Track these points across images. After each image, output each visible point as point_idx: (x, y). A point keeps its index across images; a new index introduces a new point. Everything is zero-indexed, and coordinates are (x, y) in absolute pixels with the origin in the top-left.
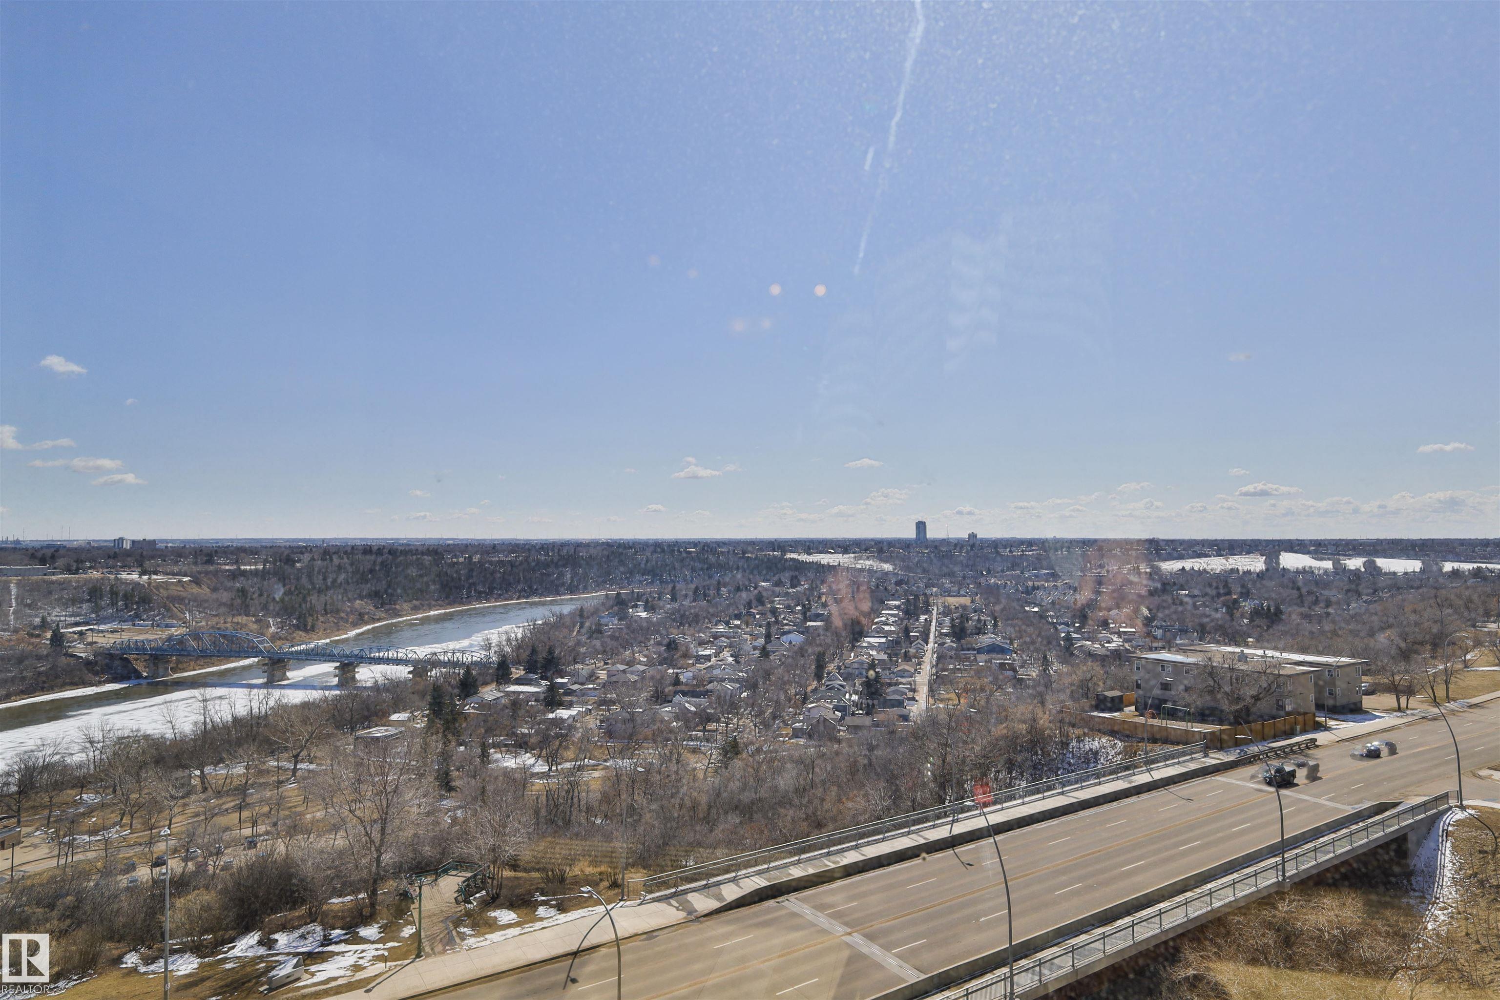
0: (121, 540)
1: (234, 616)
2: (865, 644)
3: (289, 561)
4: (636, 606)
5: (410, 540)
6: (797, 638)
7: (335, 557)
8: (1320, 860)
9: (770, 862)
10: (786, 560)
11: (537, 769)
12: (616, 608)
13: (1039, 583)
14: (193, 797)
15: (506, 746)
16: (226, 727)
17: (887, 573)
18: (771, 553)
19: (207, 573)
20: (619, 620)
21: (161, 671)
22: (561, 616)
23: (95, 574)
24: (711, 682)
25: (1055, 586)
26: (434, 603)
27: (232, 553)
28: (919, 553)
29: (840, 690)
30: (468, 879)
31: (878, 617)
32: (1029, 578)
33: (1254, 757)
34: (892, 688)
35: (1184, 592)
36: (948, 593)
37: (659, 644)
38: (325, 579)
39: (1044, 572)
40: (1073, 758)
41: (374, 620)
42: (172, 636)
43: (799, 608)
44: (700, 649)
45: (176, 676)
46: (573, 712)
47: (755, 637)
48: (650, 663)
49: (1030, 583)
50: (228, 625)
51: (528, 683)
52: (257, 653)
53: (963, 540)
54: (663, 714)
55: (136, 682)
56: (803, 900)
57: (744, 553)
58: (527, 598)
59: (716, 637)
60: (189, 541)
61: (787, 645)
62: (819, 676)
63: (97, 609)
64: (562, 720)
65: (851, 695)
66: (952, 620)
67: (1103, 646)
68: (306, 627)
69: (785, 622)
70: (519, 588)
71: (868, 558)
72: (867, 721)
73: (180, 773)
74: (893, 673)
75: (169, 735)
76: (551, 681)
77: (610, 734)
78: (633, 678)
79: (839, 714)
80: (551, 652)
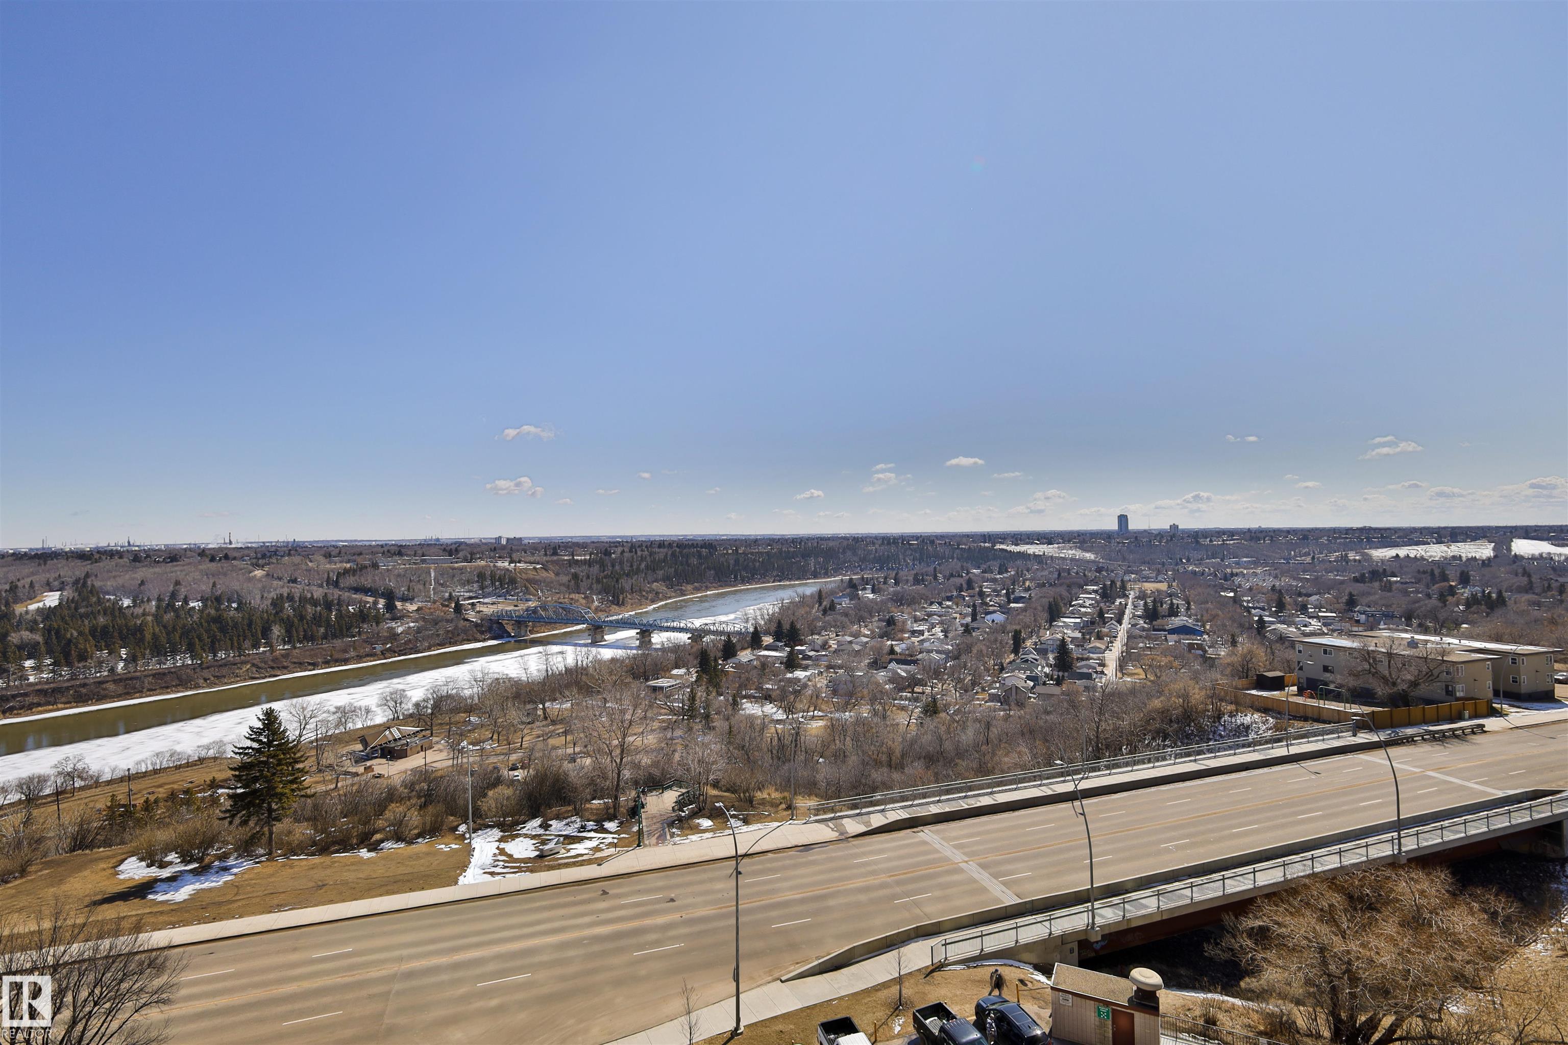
0: (500, 537)
1: (570, 593)
2: (1061, 624)
3: (607, 553)
4: (865, 589)
5: (695, 536)
6: (999, 617)
7: (638, 550)
8: (1445, 839)
9: (914, 800)
10: (996, 550)
11: (776, 717)
12: (848, 590)
13: (1238, 571)
14: (537, 724)
15: (754, 697)
16: (560, 674)
17: (1089, 562)
18: (982, 544)
19: (553, 562)
20: (851, 600)
21: (523, 632)
22: (804, 597)
23: (483, 563)
24: (920, 653)
25: (1254, 573)
26: (709, 585)
27: (570, 548)
28: (1118, 543)
29: (1033, 664)
30: (683, 794)
31: (1076, 600)
32: (1229, 566)
33: (1407, 738)
34: (1084, 663)
35: (1395, 579)
36: (1147, 579)
37: (879, 620)
38: (631, 566)
39: (1245, 559)
40: (1224, 731)
41: (667, 598)
42: (529, 607)
43: (1004, 592)
44: (915, 625)
45: (532, 636)
46: (808, 673)
47: (963, 616)
48: (872, 637)
49: (1229, 571)
50: (566, 600)
51: (775, 649)
52: (584, 621)
53: (1165, 531)
54: (879, 678)
55: (507, 639)
56: (936, 832)
57: (958, 545)
58: (780, 581)
59: (930, 615)
60: (544, 538)
61: (990, 623)
62: (1016, 650)
63: (482, 588)
64: (799, 680)
65: (1043, 667)
66: (1146, 604)
67: (1299, 629)
68: (618, 602)
69: (991, 603)
70: (775, 573)
71: (1071, 548)
72: (1057, 690)
74: (1085, 649)
75: (524, 678)
76: (792, 648)
77: (835, 692)
78: (857, 647)
79: (1032, 684)
80: (792, 625)
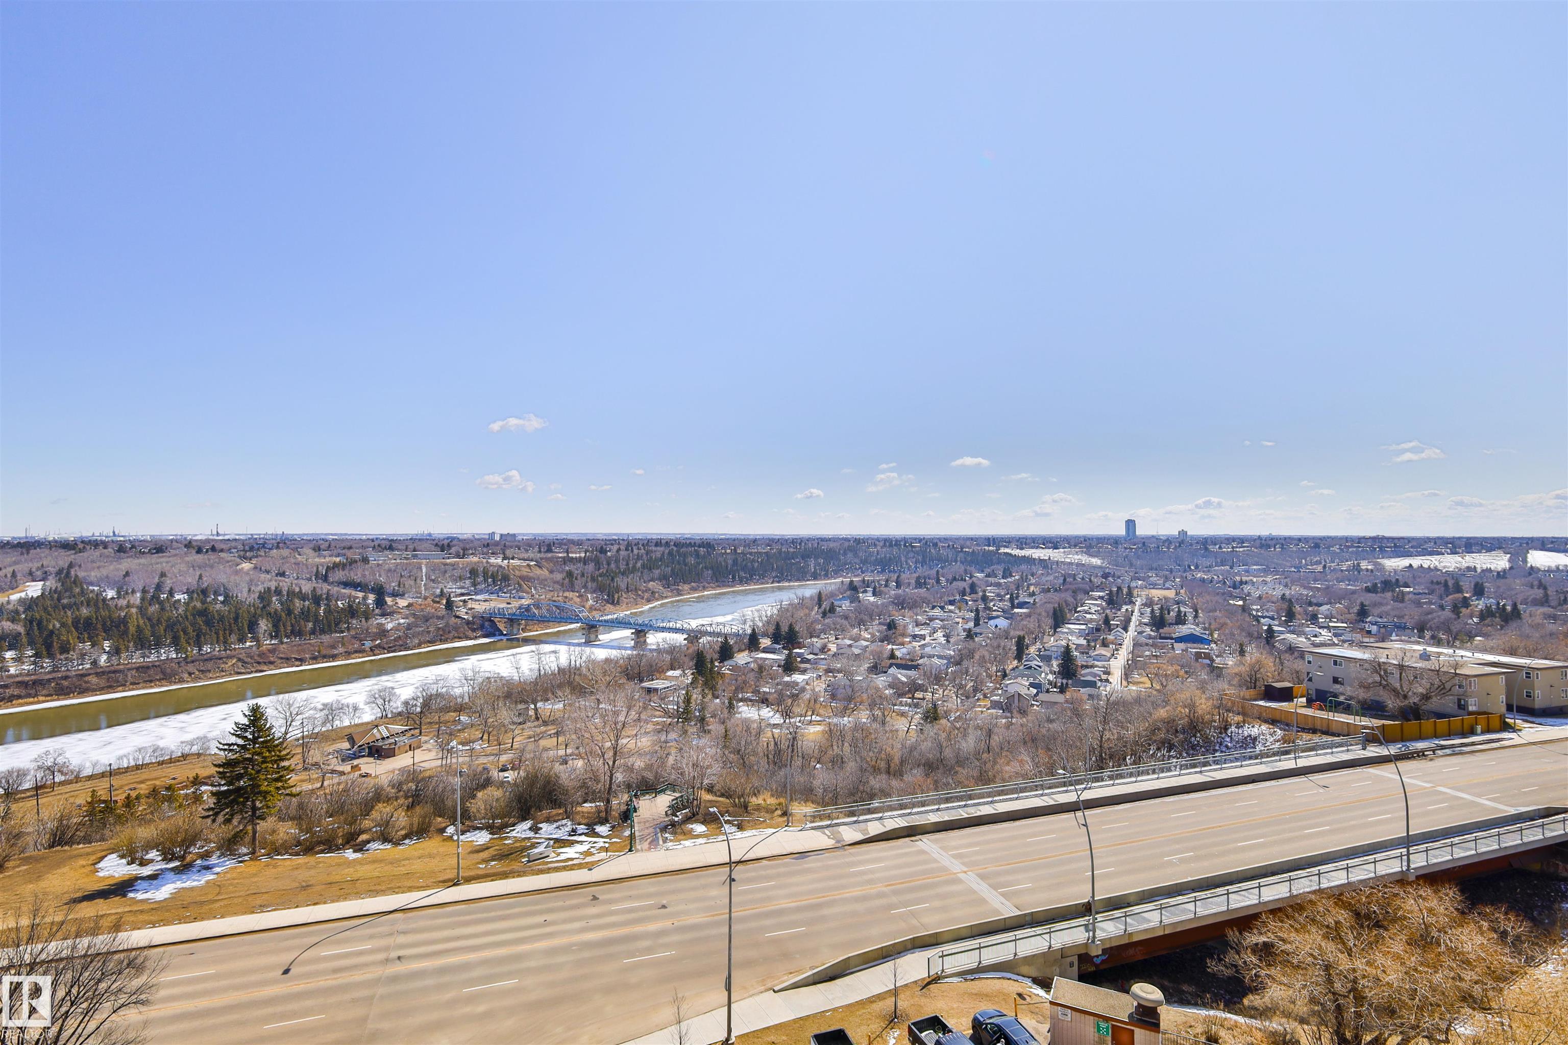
1: (564, 591)
2: (1065, 630)
3: (603, 551)
4: (866, 592)
6: (1002, 623)
7: (635, 548)
9: (912, 808)
10: (1000, 554)
11: (773, 721)
12: (848, 593)
13: (1248, 579)
14: (529, 724)
15: (751, 700)
16: (553, 674)
17: (1095, 567)
18: (986, 548)
19: (547, 559)
20: (851, 602)
21: (515, 631)
22: (802, 599)
23: (475, 559)
24: (921, 658)
25: (1264, 581)
26: (707, 585)
27: (565, 545)
28: (1126, 548)
29: (1037, 670)
30: (676, 799)
31: (1082, 606)
32: (1238, 574)
33: (1418, 753)
34: (1088, 670)
35: (1408, 589)
36: (1154, 586)
37: (880, 624)
38: (627, 565)
39: (1255, 567)
40: (1231, 742)
41: (663, 598)
42: (522, 605)
43: (1008, 596)
44: (916, 629)
45: (525, 635)
46: (806, 677)
47: (966, 620)
48: (873, 641)
49: (1238, 578)
50: (560, 598)
51: (773, 651)
52: (577, 619)
53: (1174, 537)
54: (878, 683)
55: (499, 638)
56: (935, 842)
57: (962, 548)
58: (779, 582)
59: (932, 619)
60: (539, 535)
61: (993, 628)
62: (1019, 656)
63: (474, 584)
64: (797, 684)
65: (1047, 674)
66: (1153, 611)
67: (1309, 639)
68: (613, 601)
69: (995, 608)
70: (774, 574)
71: (1077, 553)
72: (1060, 698)
73: (521, 706)
74: (1090, 657)
76: (790, 650)
77: (833, 697)
78: (857, 651)
79: (1035, 691)
80: (791, 626)
